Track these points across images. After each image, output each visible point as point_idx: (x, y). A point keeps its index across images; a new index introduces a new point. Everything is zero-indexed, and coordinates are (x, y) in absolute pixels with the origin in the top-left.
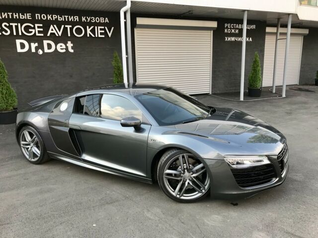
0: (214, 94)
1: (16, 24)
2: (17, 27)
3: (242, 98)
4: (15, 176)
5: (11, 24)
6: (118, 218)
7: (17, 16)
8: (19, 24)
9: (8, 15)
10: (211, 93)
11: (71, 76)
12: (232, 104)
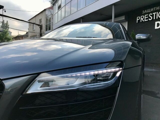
1: (156, 13)
2: (156, 14)
5: (153, 14)
7: (158, 8)
8: (157, 13)
9: (154, 9)
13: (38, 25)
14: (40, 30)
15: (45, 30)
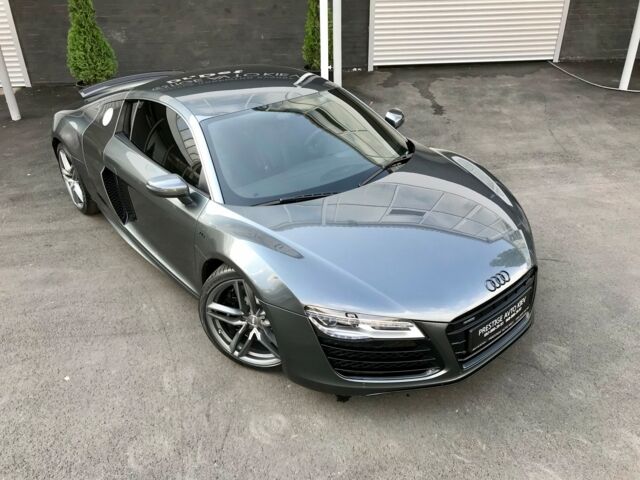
0: (562, 63)
3: (624, 85)
4: (38, 235)
6: (113, 372)
10: (556, 60)
11: (228, 11)
12: (587, 100)
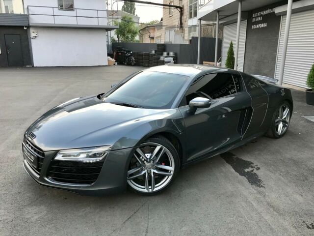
13: (177, 7)
14: (179, 16)
15: (188, 16)
